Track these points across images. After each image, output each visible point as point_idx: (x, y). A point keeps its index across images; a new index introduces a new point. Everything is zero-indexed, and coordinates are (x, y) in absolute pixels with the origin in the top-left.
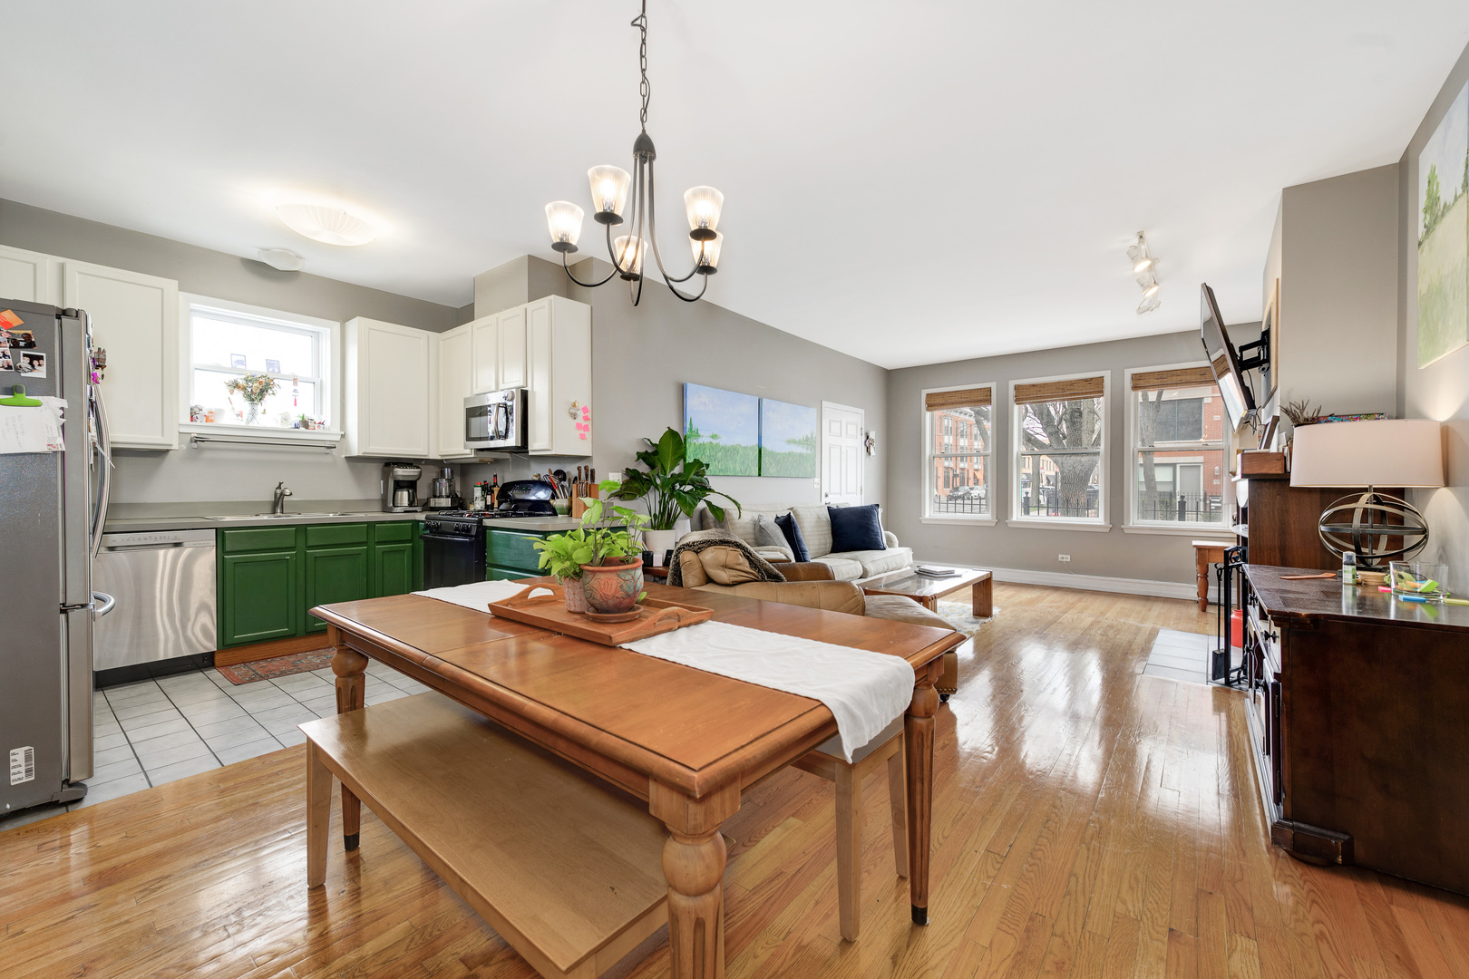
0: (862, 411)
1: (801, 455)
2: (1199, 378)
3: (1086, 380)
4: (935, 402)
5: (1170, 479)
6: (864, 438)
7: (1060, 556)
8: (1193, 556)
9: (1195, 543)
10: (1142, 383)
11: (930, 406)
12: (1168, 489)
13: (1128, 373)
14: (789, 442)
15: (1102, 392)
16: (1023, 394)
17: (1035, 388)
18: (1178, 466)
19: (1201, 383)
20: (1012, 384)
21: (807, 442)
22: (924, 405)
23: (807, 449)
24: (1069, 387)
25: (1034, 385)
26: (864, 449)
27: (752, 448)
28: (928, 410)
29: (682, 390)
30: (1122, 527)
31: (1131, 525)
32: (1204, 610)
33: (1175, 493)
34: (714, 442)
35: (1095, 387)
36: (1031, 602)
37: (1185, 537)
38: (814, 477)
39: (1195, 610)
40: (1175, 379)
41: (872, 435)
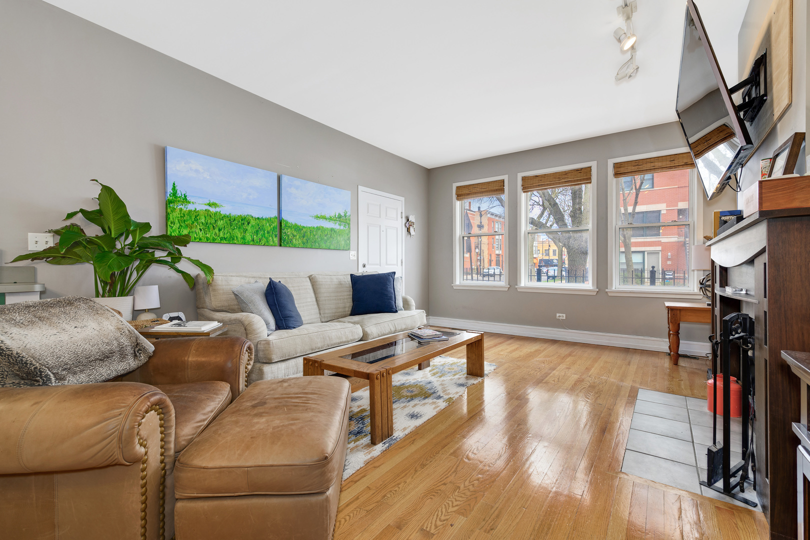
0: (403, 199)
1: (332, 230)
2: (668, 164)
3: (577, 170)
4: (463, 193)
5: (641, 261)
6: (404, 220)
7: (558, 315)
8: (664, 316)
9: (668, 304)
10: (622, 170)
11: (460, 196)
12: (640, 267)
13: (611, 163)
14: (317, 217)
15: (590, 179)
16: (529, 184)
17: (537, 179)
18: (646, 253)
19: (670, 168)
20: (520, 175)
21: (340, 218)
22: (454, 196)
23: (340, 225)
24: (564, 177)
25: (537, 176)
26: (405, 230)
27: (269, 220)
28: (458, 199)
29: (162, 155)
30: (607, 290)
31: (614, 288)
32: (676, 363)
33: (644, 269)
34: (212, 210)
35: (583, 175)
36: (530, 356)
37: (658, 299)
38: (349, 249)
39: (666, 363)
40: (649, 166)
41: (412, 219)
